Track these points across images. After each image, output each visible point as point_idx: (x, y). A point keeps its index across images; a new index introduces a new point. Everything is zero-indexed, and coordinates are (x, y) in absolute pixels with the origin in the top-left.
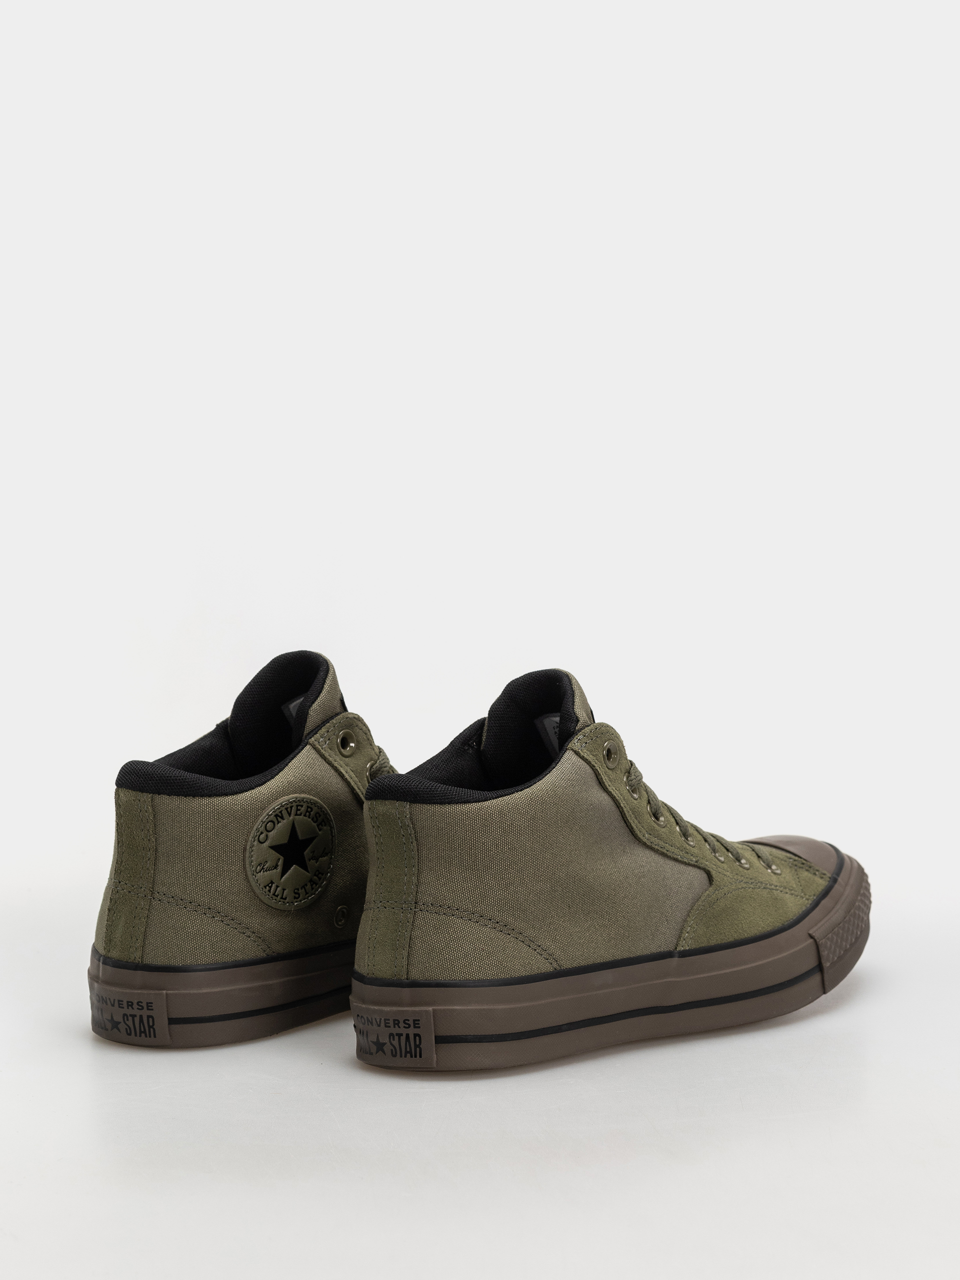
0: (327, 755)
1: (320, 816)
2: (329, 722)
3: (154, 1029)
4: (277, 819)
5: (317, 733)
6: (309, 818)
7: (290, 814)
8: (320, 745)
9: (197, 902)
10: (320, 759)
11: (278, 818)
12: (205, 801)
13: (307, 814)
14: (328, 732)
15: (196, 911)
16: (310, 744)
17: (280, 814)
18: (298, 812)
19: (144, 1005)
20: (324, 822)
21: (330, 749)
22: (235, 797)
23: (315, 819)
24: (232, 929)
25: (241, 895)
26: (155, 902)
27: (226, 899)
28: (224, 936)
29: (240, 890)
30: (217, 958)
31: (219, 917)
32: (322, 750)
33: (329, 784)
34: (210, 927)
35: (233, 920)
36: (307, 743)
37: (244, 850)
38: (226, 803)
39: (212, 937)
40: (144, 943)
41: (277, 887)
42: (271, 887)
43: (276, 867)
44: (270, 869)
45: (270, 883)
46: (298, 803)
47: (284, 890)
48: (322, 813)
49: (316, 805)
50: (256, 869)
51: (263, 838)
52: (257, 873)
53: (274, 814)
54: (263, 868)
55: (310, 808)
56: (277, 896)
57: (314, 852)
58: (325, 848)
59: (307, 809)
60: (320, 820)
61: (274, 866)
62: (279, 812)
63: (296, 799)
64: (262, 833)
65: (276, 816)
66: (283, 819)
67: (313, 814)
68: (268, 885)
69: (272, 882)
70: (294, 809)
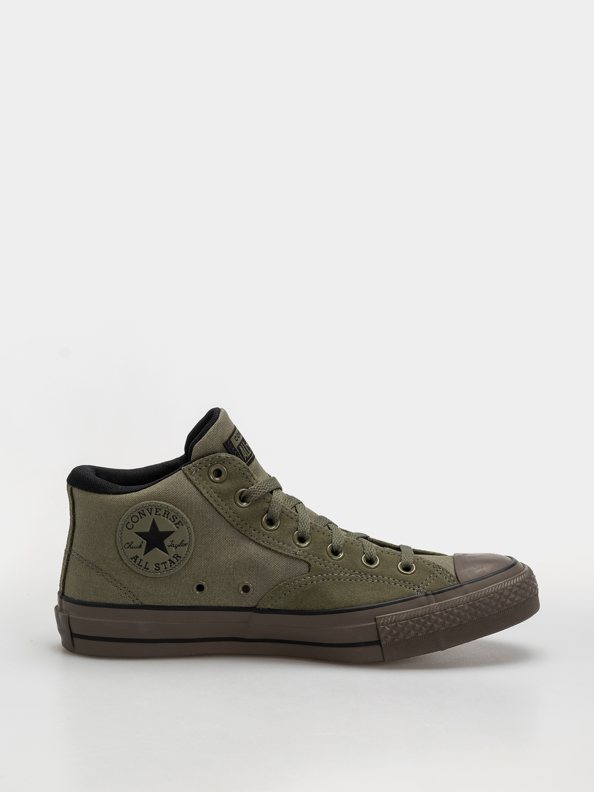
0: (193, 478)
1: (176, 518)
2: (204, 457)
4: (140, 515)
5: (191, 463)
6: (167, 518)
7: (150, 514)
8: (189, 472)
9: (89, 560)
10: (186, 481)
12: (96, 496)
13: (166, 515)
14: (201, 463)
15: (88, 566)
18: (158, 513)
21: (199, 476)
22: (114, 496)
23: (173, 520)
24: (108, 582)
25: (115, 561)
26: (71, 556)
27: (105, 562)
28: (102, 586)
29: (114, 558)
30: (97, 599)
31: (101, 573)
32: (190, 475)
33: (188, 498)
34: (95, 578)
35: (110, 576)
36: (181, 469)
37: (116, 531)
38: (107, 499)
39: (95, 585)
40: (65, 582)
41: (141, 560)
42: (136, 560)
43: (140, 546)
44: (135, 547)
45: (135, 557)
46: (157, 507)
47: (147, 563)
48: (178, 517)
49: (173, 511)
50: (125, 545)
51: (130, 526)
52: (126, 548)
53: (137, 511)
54: (130, 546)
55: (167, 511)
56: (141, 566)
57: (173, 541)
58: (183, 540)
59: (165, 512)
60: (177, 521)
61: (139, 546)
62: (142, 511)
63: (155, 504)
64: (129, 523)
65: (140, 513)
66: (145, 516)
67: (170, 516)
68: (134, 558)
69: (137, 557)
70: (154, 510)
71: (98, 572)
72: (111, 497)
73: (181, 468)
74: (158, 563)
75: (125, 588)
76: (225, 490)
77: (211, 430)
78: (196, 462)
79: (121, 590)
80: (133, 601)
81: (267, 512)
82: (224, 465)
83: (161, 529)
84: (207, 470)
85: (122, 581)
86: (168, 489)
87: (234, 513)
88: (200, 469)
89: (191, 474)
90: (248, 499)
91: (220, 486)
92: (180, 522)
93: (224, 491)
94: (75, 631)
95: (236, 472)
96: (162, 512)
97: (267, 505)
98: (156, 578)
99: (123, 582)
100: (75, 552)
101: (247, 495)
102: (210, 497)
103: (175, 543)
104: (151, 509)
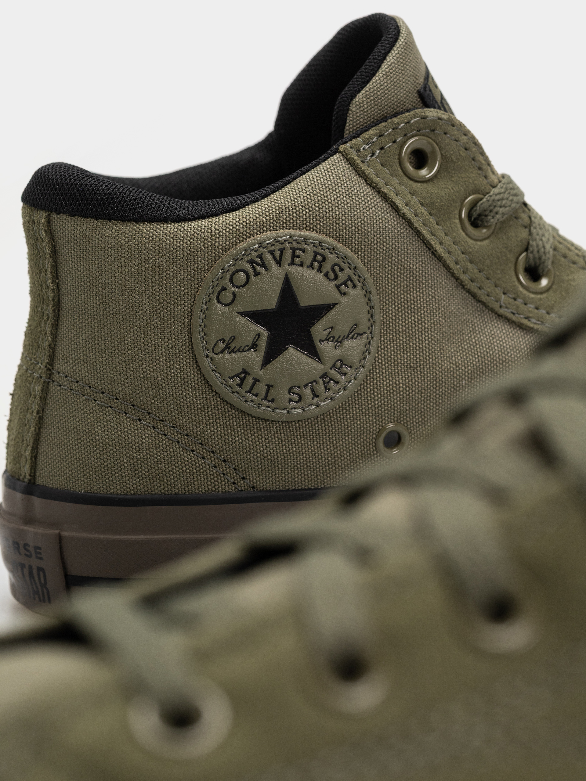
0: (369, 171)
1: (342, 270)
2: (386, 121)
3: (47, 590)
4: (254, 268)
5: (358, 136)
6: (319, 270)
7: (279, 262)
8: (359, 156)
9: (112, 392)
10: (355, 178)
11: (256, 266)
12: (127, 228)
13: (316, 264)
14: (381, 136)
15: (111, 407)
16: (340, 152)
17: (258, 260)
18: (297, 260)
19: (31, 549)
20: (352, 281)
21: (382, 165)
22: (179, 225)
23: (332, 275)
24: (170, 442)
25: (187, 388)
26: (53, 388)
27: (161, 391)
28: (155, 452)
29: (186, 380)
30: (142, 486)
31: (148, 421)
32: (361, 165)
33: (365, 219)
34: (133, 434)
35: (173, 427)
36: (336, 151)
37: (191, 314)
38: (161, 233)
39: (134, 451)
40: (37, 452)
41: (256, 381)
42: (243, 380)
43: (254, 346)
44: (241, 350)
45: (241, 373)
46: (295, 245)
47: (269, 387)
48: (345, 266)
49: (333, 252)
50: (214, 347)
51: (227, 297)
52: (217, 354)
53: (246, 258)
54: (227, 347)
55: (321, 255)
56: (256, 395)
57: (332, 328)
58: (356, 325)
59: (315, 257)
60: (342, 277)
61: (250, 345)
62: (257, 257)
63: (291, 237)
64: (224, 289)
65: (251, 262)
66: (267, 269)
67: (327, 267)
68: (237, 376)
69: (245, 372)
70: (288, 254)
71: (140, 420)
72: (171, 228)
73: (337, 149)
74: (296, 384)
75: (213, 452)
76: (442, 196)
77: (390, 59)
78: (371, 132)
79: (203, 458)
80: (234, 483)
81: (526, 250)
82: (433, 138)
83: (305, 301)
84: (397, 152)
85: (206, 437)
86: (316, 200)
87: (463, 253)
88: (382, 149)
89: (363, 162)
90: (489, 218)
91: (430, 188)
92: (350, 279)
93: (441, 201)
94: (75, 570)
95: (460, 155)
96: (308, 258)
97: (524, 234)
98: (291, 422)
99: (210, 440)
100: (66, 377)
101: (485, 211)
102: (413, 215)
103: (335, 333)
104: (282, 251)
